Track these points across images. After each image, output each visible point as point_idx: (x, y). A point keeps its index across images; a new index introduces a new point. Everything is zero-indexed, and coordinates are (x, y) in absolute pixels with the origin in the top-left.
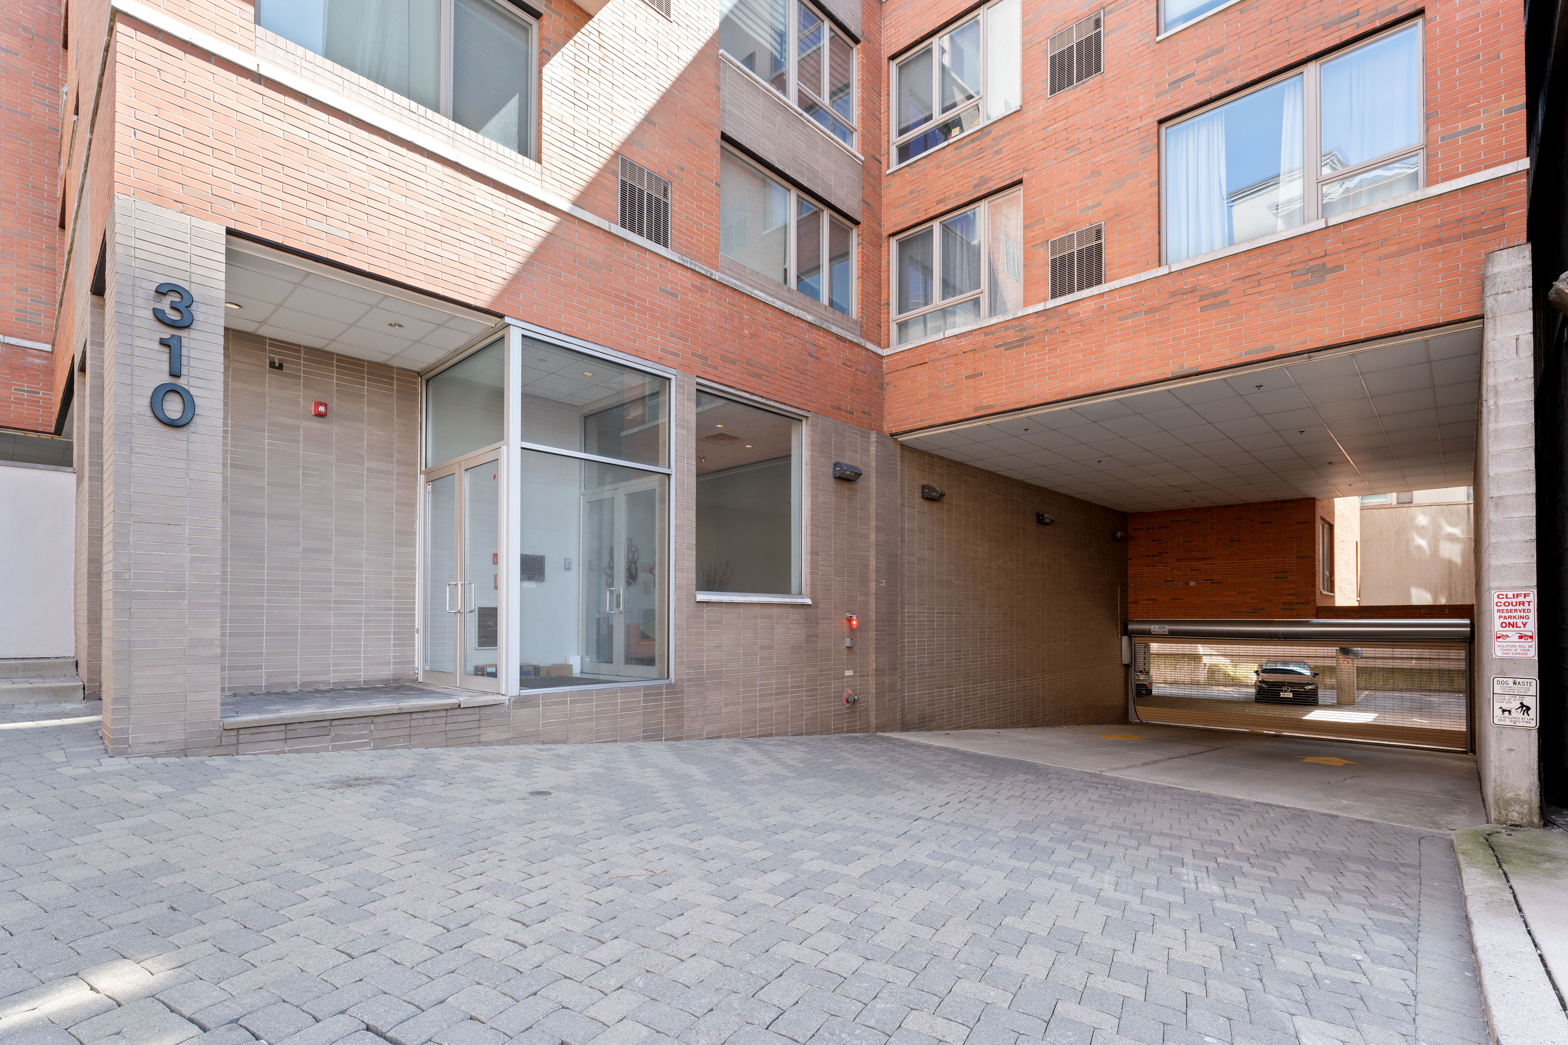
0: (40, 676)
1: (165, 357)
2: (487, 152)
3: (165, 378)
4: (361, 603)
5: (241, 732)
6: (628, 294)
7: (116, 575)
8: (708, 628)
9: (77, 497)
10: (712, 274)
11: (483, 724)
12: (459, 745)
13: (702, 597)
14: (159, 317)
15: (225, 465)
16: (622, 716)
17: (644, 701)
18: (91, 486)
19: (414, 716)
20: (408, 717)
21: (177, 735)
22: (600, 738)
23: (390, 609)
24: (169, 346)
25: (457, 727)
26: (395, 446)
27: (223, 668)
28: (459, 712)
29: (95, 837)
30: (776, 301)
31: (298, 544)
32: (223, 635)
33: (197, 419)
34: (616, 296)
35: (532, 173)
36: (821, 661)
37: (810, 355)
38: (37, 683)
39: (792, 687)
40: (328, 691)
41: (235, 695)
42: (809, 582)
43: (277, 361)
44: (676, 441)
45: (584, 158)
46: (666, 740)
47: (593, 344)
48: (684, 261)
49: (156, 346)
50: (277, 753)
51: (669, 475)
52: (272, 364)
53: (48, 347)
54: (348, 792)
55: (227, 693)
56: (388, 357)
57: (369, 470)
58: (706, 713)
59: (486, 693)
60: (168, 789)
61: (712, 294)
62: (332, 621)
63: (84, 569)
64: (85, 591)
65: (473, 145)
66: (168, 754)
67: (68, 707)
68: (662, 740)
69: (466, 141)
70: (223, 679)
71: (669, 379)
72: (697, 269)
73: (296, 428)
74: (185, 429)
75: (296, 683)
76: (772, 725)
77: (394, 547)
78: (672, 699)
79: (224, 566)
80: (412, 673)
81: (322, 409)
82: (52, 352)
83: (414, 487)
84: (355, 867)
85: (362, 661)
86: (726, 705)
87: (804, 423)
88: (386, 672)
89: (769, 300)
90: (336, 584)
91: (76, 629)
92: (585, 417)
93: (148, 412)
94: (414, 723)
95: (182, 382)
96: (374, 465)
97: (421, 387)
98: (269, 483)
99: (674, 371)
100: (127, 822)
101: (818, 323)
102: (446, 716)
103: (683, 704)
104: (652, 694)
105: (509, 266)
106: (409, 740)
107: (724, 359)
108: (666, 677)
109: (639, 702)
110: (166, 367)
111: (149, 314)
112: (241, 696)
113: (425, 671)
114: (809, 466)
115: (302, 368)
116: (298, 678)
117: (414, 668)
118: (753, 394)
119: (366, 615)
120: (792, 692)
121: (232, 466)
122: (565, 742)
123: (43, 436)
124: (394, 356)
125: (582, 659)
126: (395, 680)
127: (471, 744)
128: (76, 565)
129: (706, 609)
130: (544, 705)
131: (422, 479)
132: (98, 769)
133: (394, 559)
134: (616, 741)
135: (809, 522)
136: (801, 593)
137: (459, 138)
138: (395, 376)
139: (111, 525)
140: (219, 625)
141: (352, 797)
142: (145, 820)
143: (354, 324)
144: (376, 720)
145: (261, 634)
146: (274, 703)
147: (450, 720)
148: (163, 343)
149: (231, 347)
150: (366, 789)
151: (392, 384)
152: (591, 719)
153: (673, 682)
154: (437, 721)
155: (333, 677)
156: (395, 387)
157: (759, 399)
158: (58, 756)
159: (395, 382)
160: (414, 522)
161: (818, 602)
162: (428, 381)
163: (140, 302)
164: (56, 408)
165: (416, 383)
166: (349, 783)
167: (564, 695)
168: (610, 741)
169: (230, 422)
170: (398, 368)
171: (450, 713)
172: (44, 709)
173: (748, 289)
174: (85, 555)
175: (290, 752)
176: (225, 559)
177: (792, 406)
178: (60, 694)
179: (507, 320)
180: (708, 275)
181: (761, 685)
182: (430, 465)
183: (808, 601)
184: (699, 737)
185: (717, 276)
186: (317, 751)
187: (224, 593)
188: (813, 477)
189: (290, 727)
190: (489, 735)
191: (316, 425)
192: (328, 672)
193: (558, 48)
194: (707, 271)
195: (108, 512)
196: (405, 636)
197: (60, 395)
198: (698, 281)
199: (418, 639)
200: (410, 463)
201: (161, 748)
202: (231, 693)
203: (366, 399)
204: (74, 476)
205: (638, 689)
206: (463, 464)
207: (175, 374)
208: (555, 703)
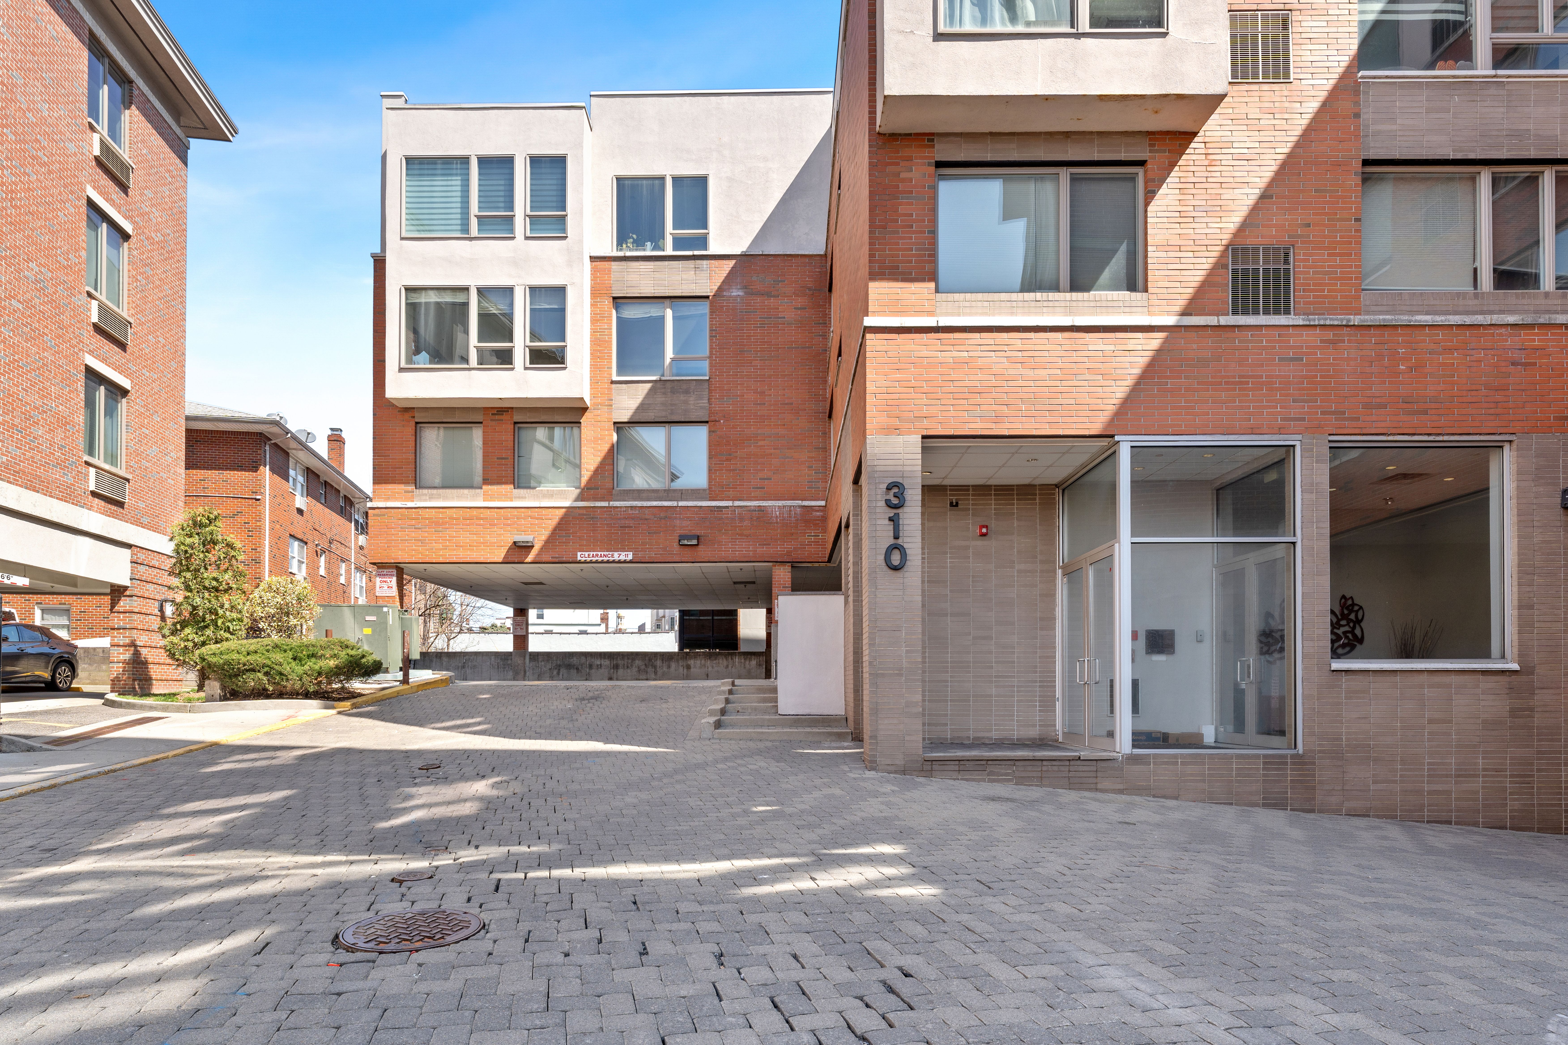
0: (830, 726)
1: (891, 528)
2: (1098, 304)
3: (892, 541)
4: (1014, 677)
5: (934, 763)
6: (1240, 377)
7: (870, 663)
8: (1346, 698)
9: (845, 611)
10: (1349, 320)
11: (1099, 774)
12: (1079, 789)
13: (1336, 665)
14: (888, 504)
15: (923, 582)
16: (1238, 781)
17: (1264, 769)
18: (854, 606)
19: (1045, 763)
20: (1040, 763)
21: (900, 761)
22: (1212, 799)
23: (1036, 682)
24: (893, 521)
25: (1078, 774)
26: (1038, 549)
27: (924, 724)
28: (1079, 762)
29: (867, 803)
30: (1451, 317)
31: (969, 634)
32: (924, 701)
33: (908, 563)
34: (1227, 383)
35: (1139, 304)
36: (1539, 740)
37: (1513, 364)
38: (829, 730)
39: (1484, 770)
40: (990, 744)
41: (932, 743)
42: (1516, 643)
43: (954, 501)
44: (1302, 508)
45: (1191, 267)
46: (1291, 810)
47: (1201, 436)
48: (1309, 321)
49: (887, 522)
50: (954, 779)
51: (1294, 543)
52: (951, 505)
53: (823, 503)
54: (992, 803)
55: (927, 741)
56: (1031, 479)
57: (1019, 571)
58: (1346, 788)
59: (1105, 751)
60: (897, 789)
61: (1349, 341)
62: (994, 691)
63: (851, 658)
64: (852, 672)
65: (1086, 304)
66: (896, 772)
67: (846, 744)
68: (1287, 809)
69: (1080, 304)
70: (924, 731)
71: (1294, 446)
72: (1328, 322)
73: (967, 548)
74: (902, 570)
75: (969, 737)
76: (1451, 811)
77: (1038, 631)
78: (1299, 769)
79: (924, 653)
80: (1053, 734)
81: (984, 530)
82: (825, 506)
83: (1053, 581)
84: (987, 833)
85: (1015, 723)
86: (1374, 782)
87: (1507, 447)
88: (1033, 732)
89: (1439, 319)
90: (996, 662)
91: (845, 696)
92: (1218, 490)
93: (884, 564)
94: (1044, 769)
95: (900, 541)
96: (1022, 567)
97: (1058, 497)
98: (951, 591)
99: (1299, 437)
100: (880, 799)
101: (1529, 319)
102: (1069, 765)
103: (1314, 775)
104: (1272, 763)
105: (1119, 391)
106: (1041, 781)
107: (1367, 406)
108: (1293, 747)
109: (1258, 769)
110: (892, 534)
111: (883, 503)
112: (935, 743)
113: (1064, 733)
114: (1515, 501)
115: (971, 502)
116: (971, 734)
117: (1055, 731)
118: (1414, 434)
119: (1018, 687)
120: (1484, 776)
121: (928, 582)
122: (1176, 798)
123: (822, 564)
124: (1035, 478)
125: (1216, 729)
126: (1041, 739)
127: (1090, 790)
128: (845, 655)
129: (1344, 678)
130: (1155, 763)
131: (1059, 572)
132: (864, 776)
133: (1038, 641)
134: (1231, 804)
135: (1515, 569)
136: (1503, 656)
137: (1074, 304)
138: (1038, 492)
139: (867, 634)
140: (921, 692)
141: (992, 805)
142: (887, 799)
143: (1003, 466)
144: (1017, 763)
145: (947, 701)
146: (954, 748)
147: (1072, 769)
148: (891, 519)
149: (926, 498)
150: (1003, 803)
151: (1035, 499)
152: (1204, 781)
153: (1301, 752)
154: (1062, 768)
155: (995, 735)
156: (1037, 501)
157: (1426, 438)
158: (846, 768)
159: (1038, 497)
160: (1054, 610)
161: (1534, 667)
162: (1063, 490)
163: (879, 497)
164: (829, 546)
165: (1054, 494)
166: (993, 799)
167: (1175, 756)
168: (1224, 804)
169: (926, 551)
170: (1040, 485)
171: (1072, 763)
172: (834, 744)
173: (1404, 319)
174: (851, 649)
175: (962, 779)
176: (924, 648)
177: (1480, 434)
178: (840, 736)
179: (1117, 438)
180: (1344, 323)
181: (1429, 764)
182: (1066, 561)
183: (1515, 666)
184: (1337, 812)
185: (1356, 320)
186: (979, 781)
187: (924, 672)
188: (1521, 513)
189: (962, 763)
190: (1105, 784)
191: (980, 543)
192: (991, 730)
193: (1162, 181)
194: (1342, 320)
195: (865, 624)
196: (1048, 703)
197: (832, 539)
198: (1330, 335)
199: (1058, 706)
200: (1050, 560)
201: (892, 768)
202: (930, 742)
203: (1015, 516)
204: (843, 597)
205: (1257, 756)
206: (1088, 559)
207: (896, 537)
208: (1166, 763)
